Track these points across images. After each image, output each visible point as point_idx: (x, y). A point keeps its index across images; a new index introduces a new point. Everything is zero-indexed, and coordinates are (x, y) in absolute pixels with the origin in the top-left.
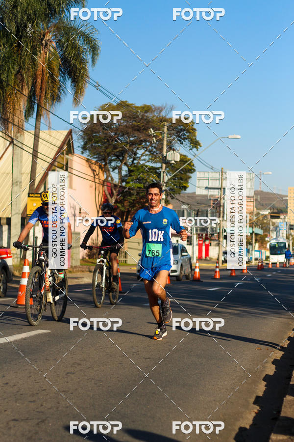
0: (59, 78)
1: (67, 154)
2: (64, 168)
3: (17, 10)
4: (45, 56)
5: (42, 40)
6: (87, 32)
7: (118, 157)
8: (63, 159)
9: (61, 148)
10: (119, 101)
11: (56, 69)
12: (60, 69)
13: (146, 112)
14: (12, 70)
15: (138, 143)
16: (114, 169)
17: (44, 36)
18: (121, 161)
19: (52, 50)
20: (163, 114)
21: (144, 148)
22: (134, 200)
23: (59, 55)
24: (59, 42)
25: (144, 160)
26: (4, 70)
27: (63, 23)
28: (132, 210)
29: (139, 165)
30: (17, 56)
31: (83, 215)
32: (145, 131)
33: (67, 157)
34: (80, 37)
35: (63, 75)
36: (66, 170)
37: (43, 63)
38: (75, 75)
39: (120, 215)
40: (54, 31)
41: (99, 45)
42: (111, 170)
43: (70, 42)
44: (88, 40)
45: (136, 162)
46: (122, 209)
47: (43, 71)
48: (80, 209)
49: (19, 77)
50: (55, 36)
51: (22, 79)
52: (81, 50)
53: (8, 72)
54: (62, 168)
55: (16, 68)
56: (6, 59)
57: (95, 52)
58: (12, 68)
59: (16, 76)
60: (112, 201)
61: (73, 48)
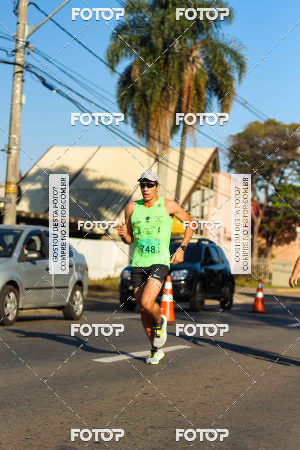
0: (206, 96)
1: (213, 172)
2: (210, 186)
3: (164, 25)
4: (192, 72)
5: (189, 56)
6: (235, 49)
7: (264, 176)
8: (208, 177)
9: (207, 166)
10: (266, 119)
11: (203, 86)
12: (207, 87)
13: (295, 130)
14: (157, 87)
15: (286, 162)
16: (261, 188)
17: (192, 52)
18: (268, 181)
19: (199, 66)
21: (291, 167)
22: (280, 221)
23: (206, 72)
24: (207, 59)
25: (292, 180)
26: (150, 87)
27: (211, 39)
28: (278, 231)
29: (286, 185)
30: (164, 73)
31: (228, 235)
32: (293, 151)
33: (212, 175)
34: (228, 54)
35: (209, 92)
36: (212, 188)
37: (191, 80)
38: (222, 92)
39: (266, 236)
40: (202, 48)
41: (247, 62)
42: (257, 189)
43: (217, 59)
44: (237, 57)
45: (283, 181)
46: (268, 229)
47: (190, 88)
48: (225, 229)
49: (165, 94)
50: (203, 53)
51: (168, 97)
52: (228, 66)
53: (154, 88)
54: (207, 186)
55: (162, 85)
56: (152, 75)
57: (243, 69)
58: (159, 85)
59: (162, 93)
60: (258, 221)
61: (220, 65)
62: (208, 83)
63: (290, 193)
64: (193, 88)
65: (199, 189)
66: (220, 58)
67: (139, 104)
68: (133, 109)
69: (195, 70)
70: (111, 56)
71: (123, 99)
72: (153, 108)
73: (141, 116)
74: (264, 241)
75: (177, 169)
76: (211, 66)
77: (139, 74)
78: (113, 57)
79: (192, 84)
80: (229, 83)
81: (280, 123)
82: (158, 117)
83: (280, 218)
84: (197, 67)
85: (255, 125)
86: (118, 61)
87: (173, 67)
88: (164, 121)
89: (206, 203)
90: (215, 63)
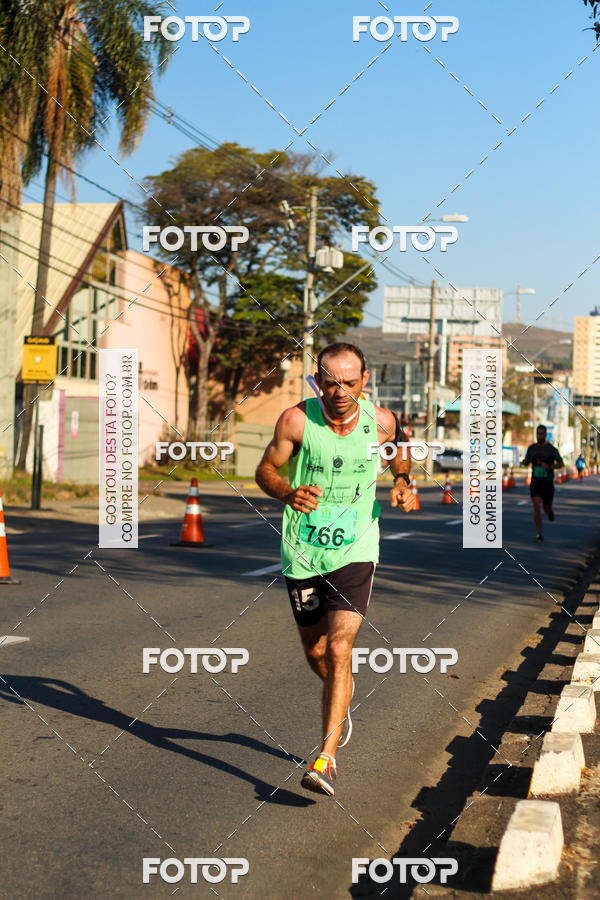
0: (93, 98)
1: (114, 251)
2: (108, 279)
4: (64, 51)
5: (60, 17)
6: (150, 4)
7: (217, 257)
8: (104, 260)
11: (87, 79)
12: (94, 80)
13: (277, 165)
15: (259, 229)
16: (211, 282)
17: (63, 10)
18: (226, 266)
19: (79, 38)
20: (311, 170)
21: (270, 238)
22: (251, 346)
23: (93, 49)
24: (93, 24)
25: (273, 263)
28: (248, 367)
29: (262, 274)
30: (6, 52)
31: (146, 377)
32: (272, 206)
33: (112, 257)
34: (136, 14)
35: (101, 91)
36: (112, 283)
37: (61, 66)
38: (123, 90)
39: (223, 378)
40: (83, 2)
42: (204, 285)
43: (115, 24)
45: (255, 267)
46: (227, 364)
47: (59, 82)
48: (140, 364)
49: (10, 94)
50: (86, 10)
51: (16, 101)
52: (138, 39)
54: (103, 280)
59: (3, 92)
60: (206, 348)
61: (120, 35)
62: (96, 72)
63: (269, 290)
64: (66, 83)
65: (86, 285)
66: (121, 22)
69: (70, 46)
74: (220, 387)
76: (103, 38)
79: (65, 73)
80: (141, 71)
81: (247, 150)
83: (250, 340)
84: (74, 40)
85: (196, 154)
87: (24, 41)
88: (9, 151)
89: (101, 313)
90: (110, 31)
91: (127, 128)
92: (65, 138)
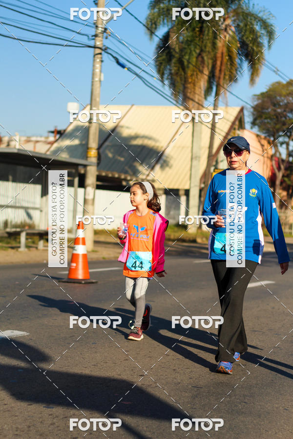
0: (237, 61)
1: (239, 129)
4: (225, 40)
5: (223, 24)
6: (265, 17)
8: (234, 133)
9: (233, 123)
12: (238, 52)
14: (194, 53)
16: (282, 144)
17: (225, 20)
18: (289, 137)
19: (231, 33)
23: (237, 38)
24: (238, 26)
26: (186, 53)
27: (242, 9)
30: (199, 40)
33: (238, 132)
34: (257, 22)
35: (240, 57)
37: (223, 46)
38: (252, 57)
40: (233, 16)
41: (276, 30)
42: (279, 145)
43: (248, 27)
44: (266, 25)
47: (222, 54)
49: (200, 59)
50: (234, 21)
51: (203, 62)
52: (259, 34)
53: (190, 54)
55: (198, 51)
56: (189, 42)
57: (272, 36)
58: (195, 51)
59: (197, 58)
61: (250, 32)
62: (239, 49)
64: (225, 54)
66: (251, 26)
67: (175, 68)
68: (171, 74)
69: (228, 36)
70: (150, 23)
71: (161, 63)
72: (189, 73)
73: (178, 79)
75: (210, 126)
76: (243, 33)
77: (176, 41)
78: (152, 25)
79: (225, 50)
80: (259, 49)
82: (194, 80)
84: (229, 34)
86: (156, 28)
87: (208, 35)
88: (198, 84)
90: (246, 31)
91: (252, 74)
92: (224, 78)
